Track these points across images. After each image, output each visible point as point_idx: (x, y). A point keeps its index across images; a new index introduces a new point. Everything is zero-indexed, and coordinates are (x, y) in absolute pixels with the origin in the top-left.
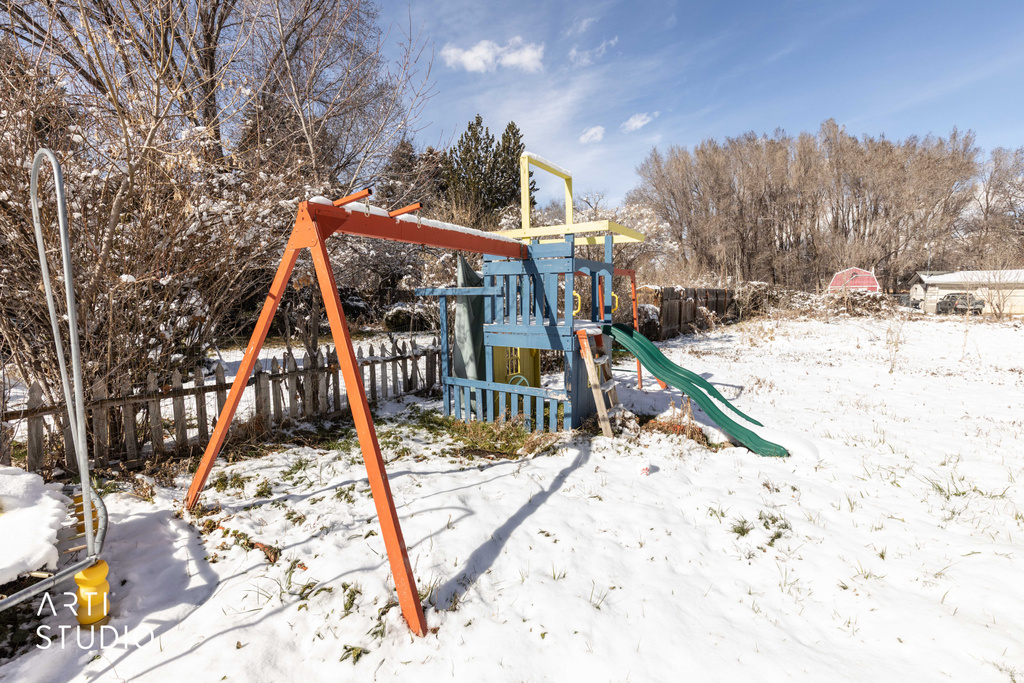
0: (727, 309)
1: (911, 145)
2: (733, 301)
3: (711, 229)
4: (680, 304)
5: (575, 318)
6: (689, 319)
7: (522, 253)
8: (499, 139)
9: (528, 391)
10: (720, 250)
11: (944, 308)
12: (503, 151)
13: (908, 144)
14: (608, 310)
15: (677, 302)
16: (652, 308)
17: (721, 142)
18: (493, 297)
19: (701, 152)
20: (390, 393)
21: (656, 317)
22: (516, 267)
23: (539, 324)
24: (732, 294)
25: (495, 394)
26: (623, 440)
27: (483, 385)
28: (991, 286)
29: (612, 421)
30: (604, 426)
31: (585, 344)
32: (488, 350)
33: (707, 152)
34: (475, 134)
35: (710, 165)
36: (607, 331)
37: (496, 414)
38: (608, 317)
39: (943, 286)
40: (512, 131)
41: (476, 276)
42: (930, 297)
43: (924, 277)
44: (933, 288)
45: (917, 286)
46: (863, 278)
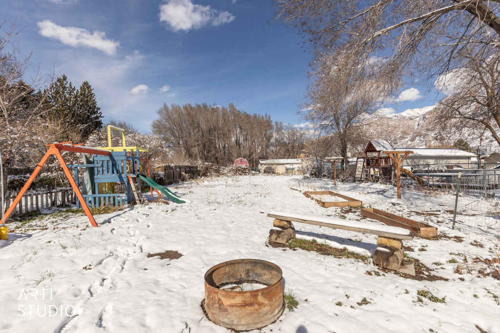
0: (194, 173)
1: (255, 116)
2: (197, 170)
3: (191, 141)
4: (173, 171)
5: (128, 173)
6: (178, 177)
7: (110, 154)
8: (78, 88)
9: (112, 195)
10: (195, 150)
11: (265, 172)
12: (81, 95)
13: (254, 116)
14: (138, 171)
15: (172, 170)
16: (162, 173)
17: (193, 105)
18: (98, 167)
19: (185, 108)
20: (45, 207)
21: (163, 176)
22: (108, 158)
23: (115, 175)
24: (197, 167)
25: (99, 198)
26: (144, 205)
27: (94, 196)
29: (140, 201)
30: (138, 202)
31: (131, 179)
32: (96, 184)
33: (188, 108)
34: (62, 84)
35: (189, 114)
36: (138, 176)
37: (100, 204)
38: (138, 173)
39: (265, 164)
40: (86, 86)
41: (90, 160)
42: (262, 168)
43: (260, 161)
44: (263, 165)
45: (259, 164)
46: (244, 161)
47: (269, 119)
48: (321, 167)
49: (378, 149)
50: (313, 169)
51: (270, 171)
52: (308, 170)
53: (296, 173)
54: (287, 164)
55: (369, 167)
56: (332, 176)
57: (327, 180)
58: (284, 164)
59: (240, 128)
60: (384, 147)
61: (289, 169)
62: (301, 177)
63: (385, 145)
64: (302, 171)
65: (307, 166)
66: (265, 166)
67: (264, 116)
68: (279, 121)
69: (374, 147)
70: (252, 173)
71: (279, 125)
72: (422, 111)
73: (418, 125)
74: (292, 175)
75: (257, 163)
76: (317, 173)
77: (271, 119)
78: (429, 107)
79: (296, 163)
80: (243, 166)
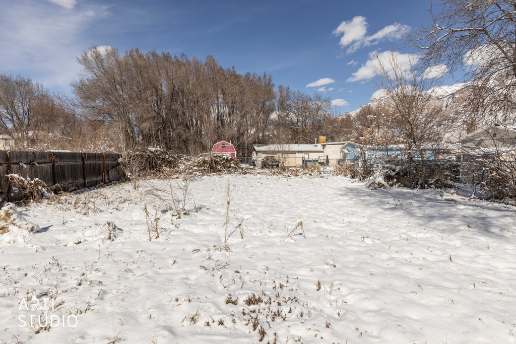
11: (265, 165)
13: (246, 76)
28: (284, 152)
39: (264, 152)
42: (259, 158)
43: (256, 148)
44: (260, 153)
45: (254, 152)
46: (228, 147)
47: (269, 82)
51: (272, 165)
54: (299, 152)
58: (294, 153)
59: (224, 94)
61: (308, 161)
66: (264, 155)
67: (262, 78)
68: (285, 86)
70: (242, 169)
71: (285, 92)
72: (452, 90)
73: (447, 106)
75: (250, 150)
77: (273, 82)
79: (313, 150)
80: (225, 154)
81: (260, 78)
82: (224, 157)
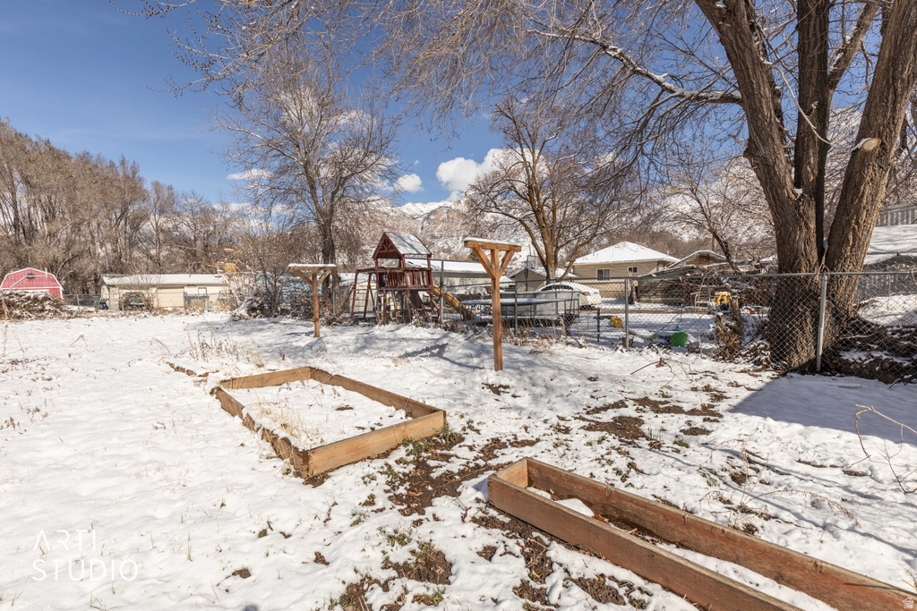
11: (124, 307)
39: (118, 287)
42: (112, 296)
43: (106, 279)
44: (114, 288)
45: (104, 287)
46: (42, 280)
47: (134, 173)
48: (275, 292)
49: (402, 250)
50: (256, 295)
51: (135, 304)
52: (242, 299)
53: (215, 307)
54: (189, 285)
55: (382, 288)
56: (305, 311)
57: (290, 321)
58: (181, 286)
60: (412, 246)
61: (193, 298)
62: (222, 317)
63: (413, 243)
64: (230, 302)
65: (239, 289)
66: (124, 292)
68: (164, 183)
69: (393, 247)
70: (71, 312)
71: (166, 193)
72: (426, 209)
73: (422, 228)
74: (203, 311)
75: (97, 284)
76: (266, 307)
77: (140, 174)
78: (434, 204)
79: (211, 284)
80: (31, 291)
81: (112, 165)
82: (27, 295)
